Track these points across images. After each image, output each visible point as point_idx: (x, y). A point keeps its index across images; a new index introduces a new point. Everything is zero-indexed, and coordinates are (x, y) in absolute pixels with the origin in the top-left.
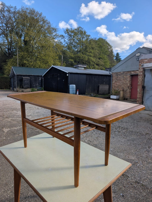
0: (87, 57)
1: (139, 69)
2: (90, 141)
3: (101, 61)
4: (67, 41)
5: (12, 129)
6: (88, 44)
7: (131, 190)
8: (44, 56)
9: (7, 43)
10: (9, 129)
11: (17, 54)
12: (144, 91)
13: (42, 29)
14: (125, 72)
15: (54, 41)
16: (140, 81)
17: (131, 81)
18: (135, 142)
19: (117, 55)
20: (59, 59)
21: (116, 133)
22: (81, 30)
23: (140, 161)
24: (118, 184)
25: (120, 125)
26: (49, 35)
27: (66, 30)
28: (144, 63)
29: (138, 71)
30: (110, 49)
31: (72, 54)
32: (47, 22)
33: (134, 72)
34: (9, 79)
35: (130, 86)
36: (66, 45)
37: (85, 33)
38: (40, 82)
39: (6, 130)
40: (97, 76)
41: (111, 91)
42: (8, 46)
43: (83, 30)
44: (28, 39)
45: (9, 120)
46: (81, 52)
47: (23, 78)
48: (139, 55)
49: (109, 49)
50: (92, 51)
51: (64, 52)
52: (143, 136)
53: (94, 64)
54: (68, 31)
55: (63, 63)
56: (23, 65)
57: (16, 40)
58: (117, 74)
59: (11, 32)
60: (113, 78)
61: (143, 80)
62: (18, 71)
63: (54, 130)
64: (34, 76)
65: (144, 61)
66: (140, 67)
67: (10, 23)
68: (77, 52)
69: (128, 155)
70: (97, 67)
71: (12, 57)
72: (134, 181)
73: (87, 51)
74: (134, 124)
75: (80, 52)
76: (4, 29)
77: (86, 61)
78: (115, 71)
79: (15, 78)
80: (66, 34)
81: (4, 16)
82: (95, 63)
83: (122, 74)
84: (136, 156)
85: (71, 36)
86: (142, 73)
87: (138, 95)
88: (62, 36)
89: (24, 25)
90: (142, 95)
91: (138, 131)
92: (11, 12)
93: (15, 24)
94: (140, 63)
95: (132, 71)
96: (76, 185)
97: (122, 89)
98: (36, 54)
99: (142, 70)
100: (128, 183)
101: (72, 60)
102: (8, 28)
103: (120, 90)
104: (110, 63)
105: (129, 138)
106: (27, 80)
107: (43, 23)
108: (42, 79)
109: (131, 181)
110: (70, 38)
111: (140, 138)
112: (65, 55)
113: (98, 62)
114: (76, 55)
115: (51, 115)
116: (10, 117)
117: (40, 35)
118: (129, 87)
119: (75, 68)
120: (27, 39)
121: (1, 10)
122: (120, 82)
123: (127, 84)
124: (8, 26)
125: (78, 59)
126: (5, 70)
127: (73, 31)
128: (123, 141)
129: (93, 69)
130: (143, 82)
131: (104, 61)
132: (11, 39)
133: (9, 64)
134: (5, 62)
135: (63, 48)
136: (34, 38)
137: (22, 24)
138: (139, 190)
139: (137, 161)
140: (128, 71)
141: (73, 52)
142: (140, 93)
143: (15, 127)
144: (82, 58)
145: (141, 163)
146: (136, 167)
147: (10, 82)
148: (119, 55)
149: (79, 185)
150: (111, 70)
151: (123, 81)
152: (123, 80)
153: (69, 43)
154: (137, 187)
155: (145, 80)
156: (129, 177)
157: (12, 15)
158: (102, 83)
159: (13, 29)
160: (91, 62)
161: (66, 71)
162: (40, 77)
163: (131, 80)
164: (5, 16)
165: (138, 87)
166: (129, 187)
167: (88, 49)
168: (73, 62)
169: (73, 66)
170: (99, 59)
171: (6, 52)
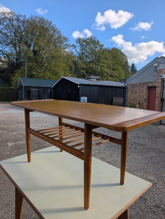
0: (100, 68)
1: (157, 79)
2: (102, 158)
3: (115, 72)
4: (79, 51)
5: (17, 143)
6: (101, 54)
7: (150, 216)
8: (54, 67)
9: (15, 53)
10: (13, 144)
11: (25, 64)
12: (163, 104)
13: (53, 38)
14: (142, 83)
15: (65, 51)
16: (158, 93)
17: (148, 94)
18: (154, 160)
19: (132, 66)
20: (70, 70)
21: (132, 149)
22: (94, 40)
23: (160, 182)
24: (135, 207)
25: (136, 141)
26: (59, 45)
27: (78, 40)
28: (162, 73)
29: (155, 82)
30: (125, 59)
31: (83, 65)
32: (57, 31)
33: (151, 84)
34: (17, 91)
35: (147, 99)
36: (78, 55)
37: (98, 42)
38: (49, 94)
39: (10, 144)
40: (111, 88)
41: (126, 104)
42: (17, 56)
43: (96, 40)
44: (38, 49)
45: (15, 133)
46: (94, 62)
47: (31, 89)
48: (157, 65)
49: (123, 59)
50: (106, 62)
51: (75, 63)
52: (162, 154)
53: (107, 75)
54: (80, 40)
55: (75, 75)
56: (31, 76)
57: (25, 51)
58: (132, 86)
59: (20, 41)
60: (128, 90)
61: (162, 92)
62: (25, 82)
63: (61, 141)
64: (42, 88)
65: (163, 71)
66: (158, 78)
67: (19, 33)
68: (90, 62)
69: (146, 174)
70: (111, 78)
71: (20, 67)
72: (153, 204)
73: (100, 62)
74: (152, 140)
75: (92, 62)
76: (13, 39)
77: (99, 72)
78: (131, 83)
79: (23, 90)
80: (78, 44)
81: (12, 25)
82: (109, 74)
83: (138, 86)
84: (155, 176)
85: (83, 45)
86: (160, 85)
87: (156, 108)
88: (74, 46)
89: (33, 34)
90: (161, 108)
91: (156, 148)
92: (20, 21)
93: (24, 34)
94: (159, 74)
95: (150, 83)
96: (86, 207)
97: (138, 103)
98: (46, 65)
99: (160, 81)
100: (146, 207)
101: (84, 71)
102: (17, 38)
103: (136, 104)
104: (124, 75)
105: (146, 155)
106: (36, 92)
107: (53, 32)
108: (51, 91)
109: (150, 204)
110: (82, 48)
111: (160, 156)
112: (76, 66)
113: (112, 73)
114: (88, 66)
115: (59, 126)
116: (15, 131)
117: (50, 44)
118: (145, 100)
119: (87, 79)
120: (36, 48)
121: (10, 19)
122: (136, 95)
123: (144, 97)
124: (17, 35)
125: (91, 70)
126: (12, 81)
127: (85, 40)
128: (140, 158)
129: (106, 80)
130: (162, 94)
131: (119, 72)
132: (20, 49)
133: (17, 75)
134: (12, 72)
135: (74, 58)
136: (44, 48)
137: (31, 33)
138: (160, 215)
139: (157, 182)
140: (145, 83)
141: (85, 63)
142: (158, 106)
143: (21, 141)
144: (94, 69)
145: (161, 184)
146: (156, 189)
147: (18, 94)
148: (134, 66)
149: (90, 207)
150: (126, 81)
151: (139, 94)
152: (140, 92)
153: (81, 53)
154: (157, 211)
155: (164, 91)
156: (147, 200)
157: (21, 24)
158: (116, 96)
159: (21, 39)
160: (104, 73)
161: (77, 82)
162: (49, 89)
163: (148, 92)
164: (14, 25)
165: (156, 99)
166: (148, 211)
167: (101, 59)
168: (85, 74)
169: (85, 77)
170: (113, 70)
171: (14, 63)
